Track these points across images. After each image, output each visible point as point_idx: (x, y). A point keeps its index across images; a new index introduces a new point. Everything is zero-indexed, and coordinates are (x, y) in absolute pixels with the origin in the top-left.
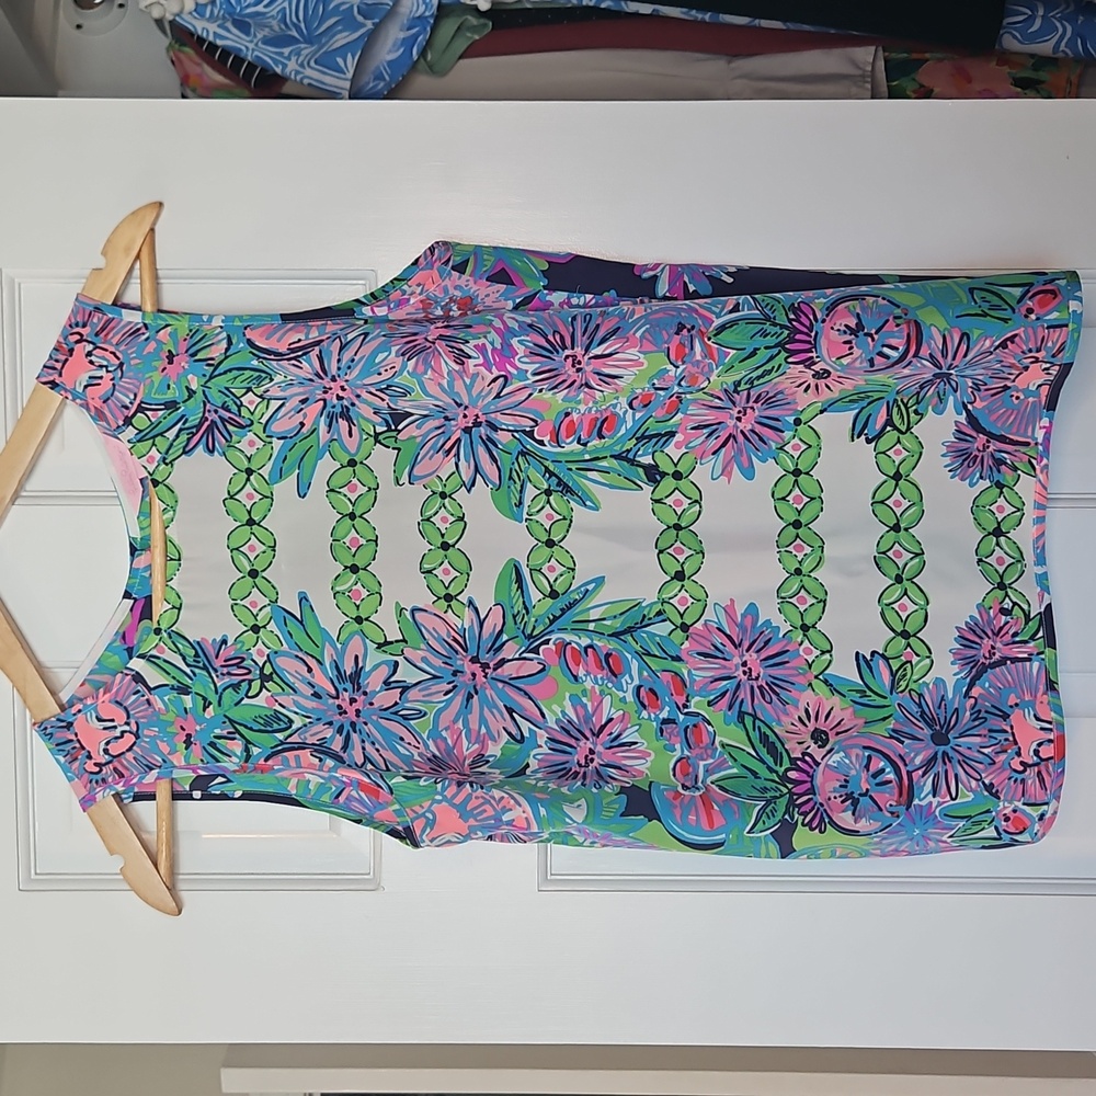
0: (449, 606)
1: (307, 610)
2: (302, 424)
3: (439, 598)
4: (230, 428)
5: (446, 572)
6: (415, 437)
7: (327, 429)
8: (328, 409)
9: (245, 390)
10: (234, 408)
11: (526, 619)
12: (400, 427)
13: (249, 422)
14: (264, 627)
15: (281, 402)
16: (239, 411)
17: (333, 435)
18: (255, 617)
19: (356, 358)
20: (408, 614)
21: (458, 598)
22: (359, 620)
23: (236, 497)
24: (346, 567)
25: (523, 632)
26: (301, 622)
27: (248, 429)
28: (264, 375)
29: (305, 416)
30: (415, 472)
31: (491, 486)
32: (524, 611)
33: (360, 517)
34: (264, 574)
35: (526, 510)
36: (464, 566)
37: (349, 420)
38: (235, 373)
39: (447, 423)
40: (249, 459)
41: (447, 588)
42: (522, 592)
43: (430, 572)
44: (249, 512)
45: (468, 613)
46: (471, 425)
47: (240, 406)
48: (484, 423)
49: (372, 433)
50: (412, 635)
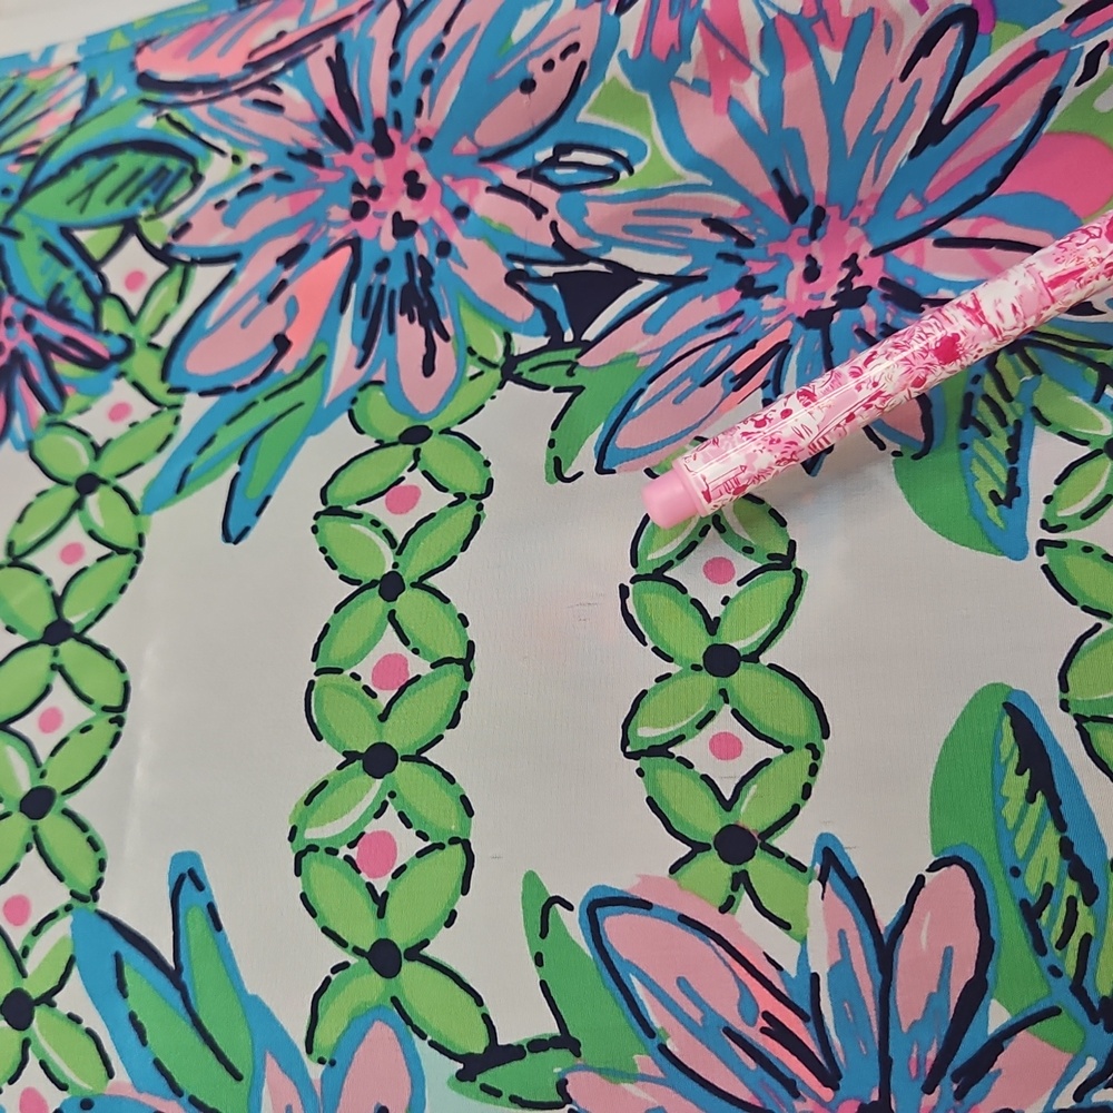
0: (741, 880)
1: (195, 921)
2: (282, 343)
3: (698, 848)
4: (64, 368)
5: (725, 748)
6: (636, 356)
7: (356, 354)
8: (367, 275)
9: (114, 233)
10: (81, 306)
11: (1085, 923)
12: (589, 335)
13: (118, 346)
14: (47, 999)
15: (223, 270)
16: (97, 314)
17: (374, 369)
18: (19, 958)
19: (450, 41)
20: (570, 923)
21: (777, 842)
22: (385, 958)
23: (29, 560)
24: (351, 757)
25: (1078, 989)
26: (174, 975)
27: (115, 368)
28: (174, 164)
29: (292, 309)
30: (622, 440)
31: (892, 446)
32: (1071, 888)
33: (419, 584)
34: (72, 803)
35: (1036, 510)
36: (793, 720)
37: (429, 317)
38: (92, 167)
39: (749, 304)
40: (97, 451)
41: (728, 805)
42: (1054, 804)
43: (660, 750)
44: (58, 601)
45: (820, 909)
46: (828, 303)
47: (100, 296)
48: (877, 292)
49: (498, 357)
50: (596, 1016)
